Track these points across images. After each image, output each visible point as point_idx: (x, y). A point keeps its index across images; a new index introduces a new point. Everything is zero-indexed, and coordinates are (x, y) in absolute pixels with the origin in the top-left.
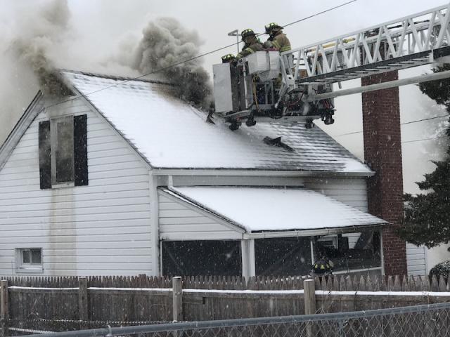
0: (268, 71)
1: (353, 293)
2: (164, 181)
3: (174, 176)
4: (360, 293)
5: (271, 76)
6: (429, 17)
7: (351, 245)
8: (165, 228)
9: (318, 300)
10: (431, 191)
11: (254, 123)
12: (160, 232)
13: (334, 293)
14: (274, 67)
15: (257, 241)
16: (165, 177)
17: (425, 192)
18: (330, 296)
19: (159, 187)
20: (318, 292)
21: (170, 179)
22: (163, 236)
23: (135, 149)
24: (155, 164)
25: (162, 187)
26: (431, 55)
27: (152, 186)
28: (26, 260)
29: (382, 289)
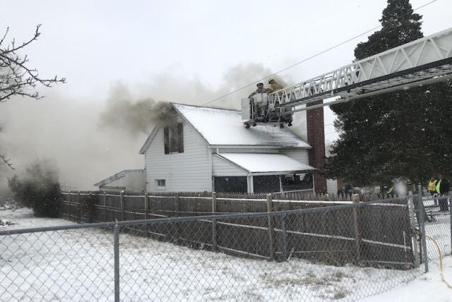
0: (261, 102)
1: (289, 201)
2: (215, 150)
3: (219, 149)
4: (292, 201)
5: (263, 104)
6: (332, 75)
7: (301, 179)
8: (215, 171)
9: (273, 204)
10: (336, 154)
11: (256, 125)
12: (213, 173)
13: (280, 201)
14: (265, 101)
15: (254, 177)
16: (215, 149)
17: (333, 155)
18: (278, 203)
19: (213, 154)
20: (274, 201)
21: (218, 150)
22: (215, 174)
23: (203, 137)
24: (210, 143)
25: (214, 153)
26: (332, 92)
27: (210, 153)
28: (159, 185)
29: (302, 200)
